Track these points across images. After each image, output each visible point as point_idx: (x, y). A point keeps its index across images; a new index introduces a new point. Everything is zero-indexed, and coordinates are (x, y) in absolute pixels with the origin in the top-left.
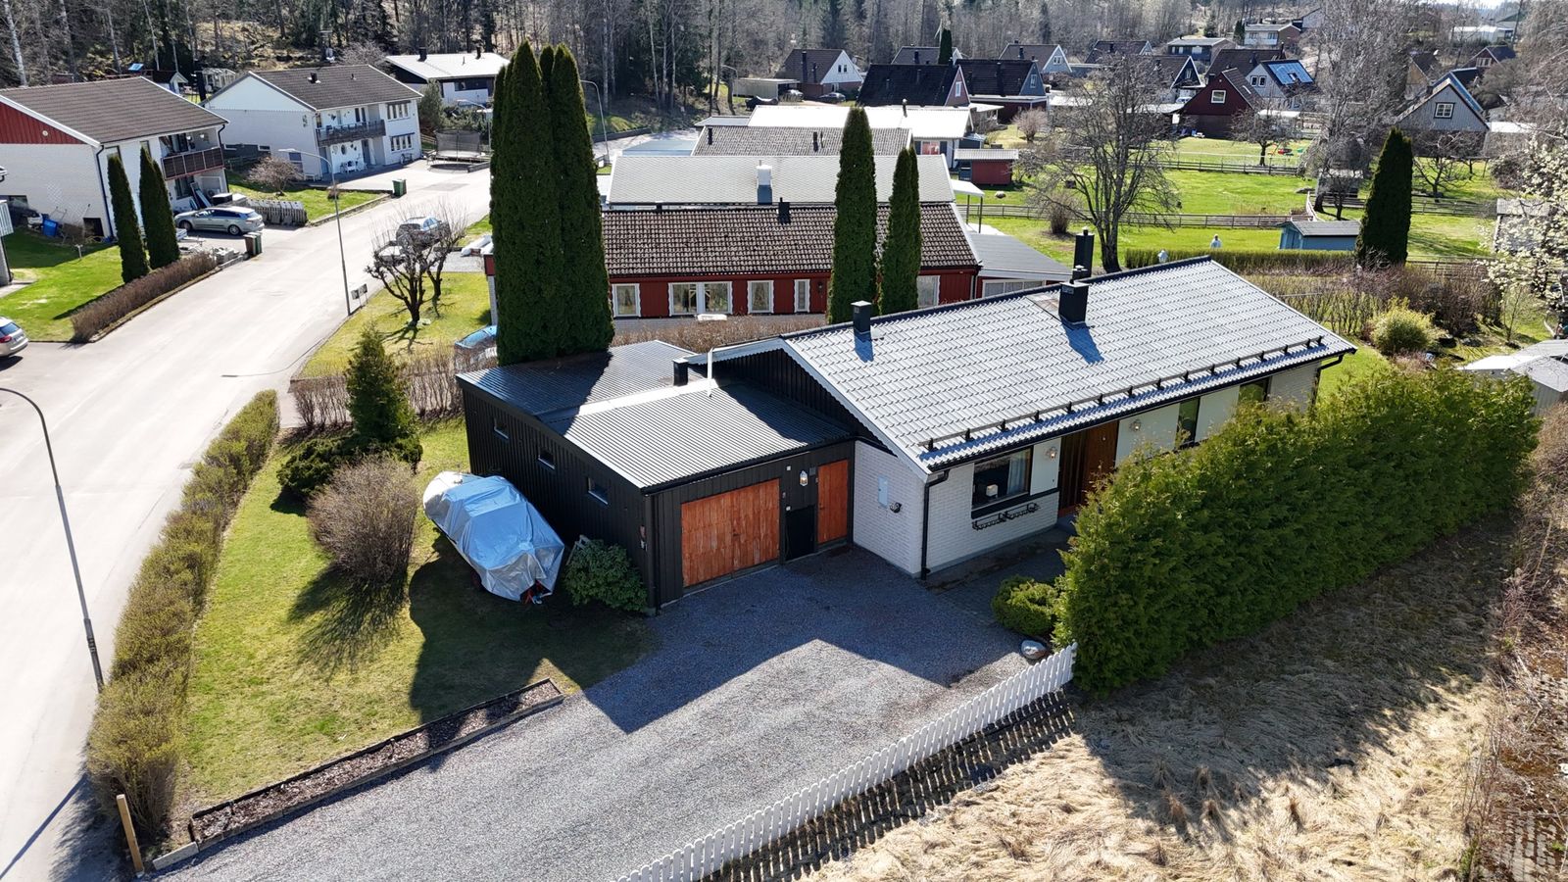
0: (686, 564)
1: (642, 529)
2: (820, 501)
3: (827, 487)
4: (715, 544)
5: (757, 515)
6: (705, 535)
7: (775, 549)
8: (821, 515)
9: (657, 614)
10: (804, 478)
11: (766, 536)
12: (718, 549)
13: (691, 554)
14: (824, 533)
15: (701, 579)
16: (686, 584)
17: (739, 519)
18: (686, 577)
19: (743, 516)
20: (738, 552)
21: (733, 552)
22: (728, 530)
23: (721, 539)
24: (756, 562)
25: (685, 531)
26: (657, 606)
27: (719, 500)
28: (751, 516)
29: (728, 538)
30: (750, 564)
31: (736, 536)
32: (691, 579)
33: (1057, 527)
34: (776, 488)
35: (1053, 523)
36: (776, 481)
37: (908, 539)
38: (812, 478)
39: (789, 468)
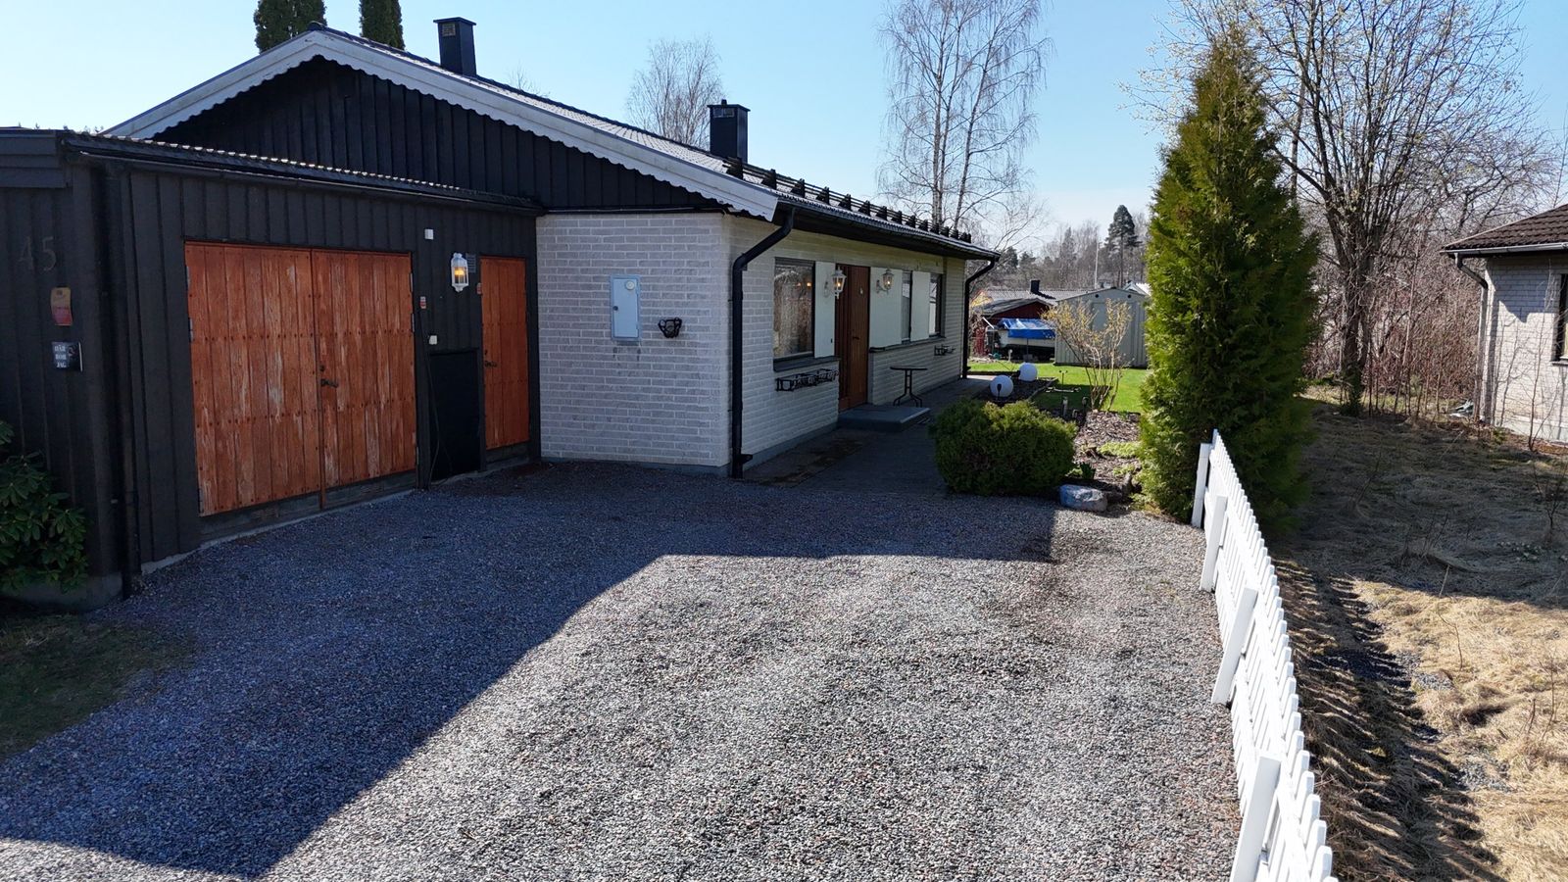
0: (205, 441)
1: (61, 300)
2: (486, 346)
3: (496, 315)
4: (276, 395)
5: (369, 338)
6: (253, 363)
7: (409, 447)
8: (490, 377)
9: (126, 592)
10: (460, 268)
11: (390, 401)
12: (286, 415)
13: (215, 414)
14: (494, 435)
15: (248, 498)
16: (207, 509)
17: (332, 336)
18: (205, 486)
19: (339, 330)
20: (332, 438)
21: (322, 430)
22: (308, 363)
23: (291, 386)
24: (373, 472)
25: (197, 334)
26: (125, 563)
27: (284, 267)
28: (358, 338)
29: (310, 388)
30: (359, 475)
31: (326, 385)
32: (221, 491)
33: (841, 424)
34: (406, 280)
35: (836, 418)
36: (406, 260)
37: (703, 392)
38: (474, 277)
39: (430, 234)
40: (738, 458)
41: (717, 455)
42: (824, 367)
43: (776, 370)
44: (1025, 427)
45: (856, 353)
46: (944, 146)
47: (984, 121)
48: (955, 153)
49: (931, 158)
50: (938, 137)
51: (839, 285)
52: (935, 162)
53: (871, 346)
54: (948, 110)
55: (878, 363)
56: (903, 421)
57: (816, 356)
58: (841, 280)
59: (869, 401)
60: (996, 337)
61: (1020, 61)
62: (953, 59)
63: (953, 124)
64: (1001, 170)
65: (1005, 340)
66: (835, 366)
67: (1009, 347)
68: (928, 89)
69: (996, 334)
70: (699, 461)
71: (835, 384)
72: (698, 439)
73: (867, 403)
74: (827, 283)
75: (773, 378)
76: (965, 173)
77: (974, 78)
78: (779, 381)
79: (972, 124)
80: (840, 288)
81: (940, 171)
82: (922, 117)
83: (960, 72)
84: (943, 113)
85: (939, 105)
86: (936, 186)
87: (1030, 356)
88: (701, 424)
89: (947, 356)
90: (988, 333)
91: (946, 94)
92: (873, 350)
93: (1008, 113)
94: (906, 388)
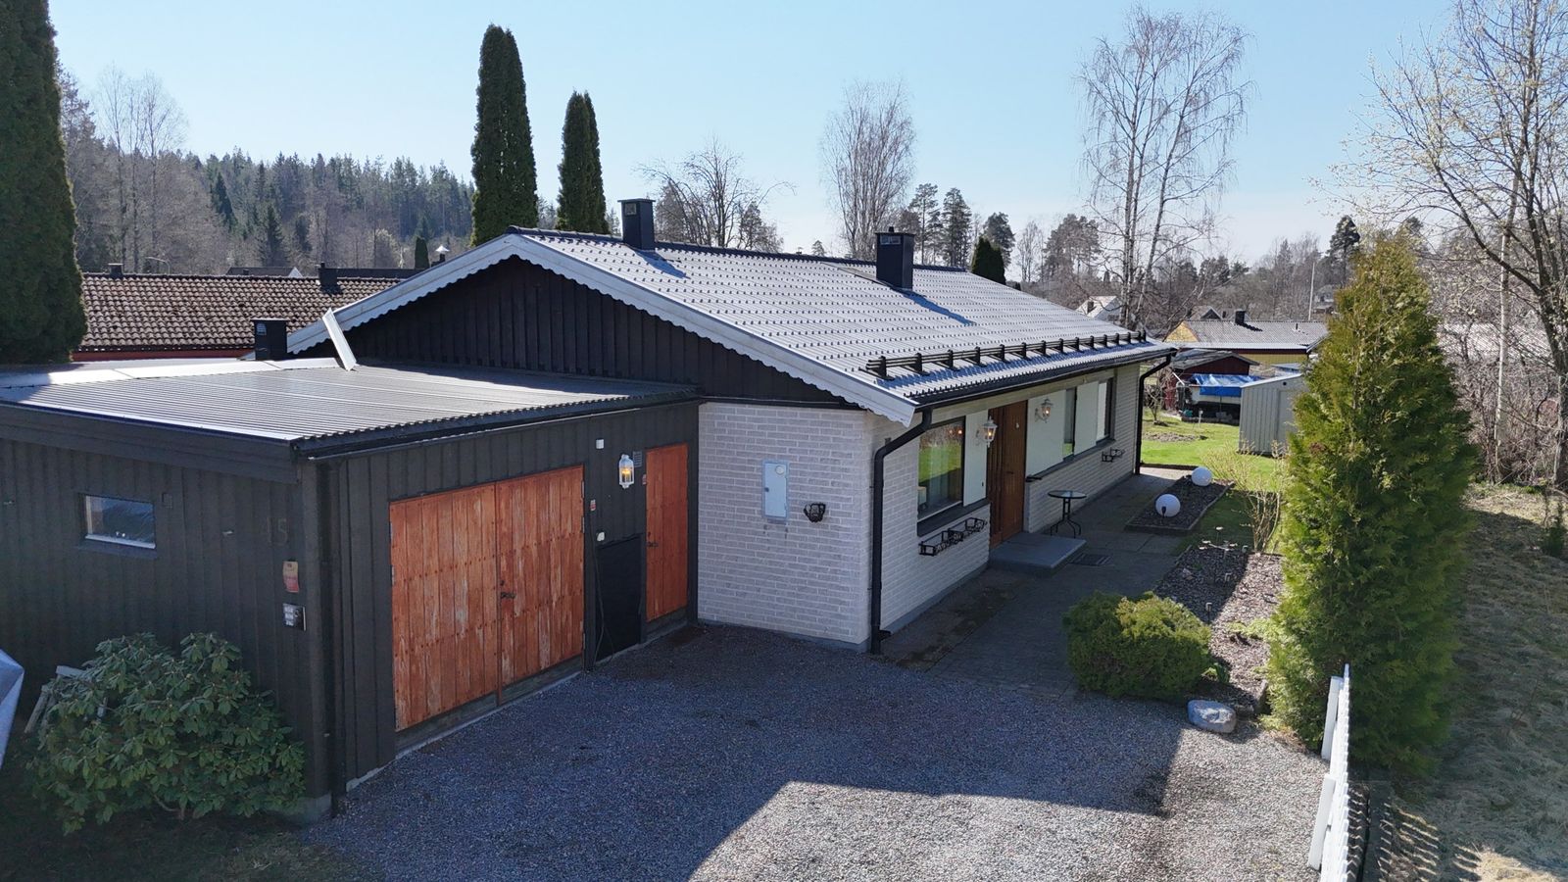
0: (401, 667)
1: (291, 570)
2: (650, 528)
3: (659, 498)
4: (462, 615)
5: (544, 548)
6: (443, 592)
7: (577, 633)
8: (652, 557)
9: (335, 810)
10: (627, 468)
11: (561, 598)
12: (470, 630)
13: (411, 642)
14: (655, 604)
15: (435, 708)
16: (402, 724)
17: (512, 552)
18: (400, 704)
19: (518, 547)
20: (509, 640)
21: (500, 637)
22: (490, 581)
23: (475, 604)
24: (544, 664)
25: (398, 578)
26: (334, 784)
27: (472, 503)
28: (534, 549)
29: (490, 602)
30: (532, 668)
31: (505, 597)
32: (413, 707)
33: (990, 565)
34: (579, 486)
35: (986, 559)
36: (579, 472)
37: (844, 573)
38: (638, 472)
39: (600, 444)
40: (877, 635)
41: (857, 632)
42: (974, 515)
43: (920, 534)
45: (1011, 487)
46: (1137, 194)
47: (1177, 168)
48: (1148, 200)
49: (1124, 204)
50: (1131, 183)
51: (990, 434)
52: (1128, 209)
53: (1027, 474)
54: (1142, 158)
55: (1034, 490)
56: (1052, 566)
57: (965, 505)
58: (992, 430)
59: (1025, 529)
60: (1188, 393)
61: (1221, 105)
62: (1148, 103)
63: (1147, 169)
64: (1197, 216)
65: (1197, 397)
66: (984, 513)
67: (1201, 405)
68: (1121, 136)
69: (1187, 390)
70: (839, 636)
71: (986, 530)
72: (839, 616)
73: (1022, 531)
74: (978, 432)
75: (917, 543)
76: (1159, 221)
77: (1171, 122)
78: (923, 547)
79: (1167, 171)
80: (990, 438)
81: (1132, 218)
82: (1115, 165)
83: (1156, 116)
84: (1137, 161)
85: (1133, 152)
86: (1128, 233)
87: (1224, 414)
88: (842, 603)
89: (1116, 461)
90: (1179, 389)
91: (1140, 142)
92: (1031, 479)
93: (1206, 156)
94: (1064, 514)
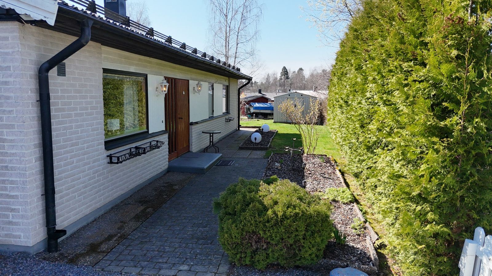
33: (170, 170)
35: (166, 167)
40: (53, 235)
42: (157, 139)
43: (108, 149)
44: (297, 214)
45: (181, 126)
46: (229, 40)
47: (242, 32)
48: (232, 43)
49: (224, 44)
50: (226, 37)
51: (164, 89)
52: (226, 46)
53: (191, 121)
54: (230, 27)
55: (195, 131)
56: (205, 167)
57: (150, 132)
58: (165, 86)
59: (190, 150)
60: (249, 109)
61: (255, 11)
62: (231, 10)
63: (231, 33)
64: (249, 49)
65: (252, 110)
66: (165, 138)
67: (253, 113)
68: (223, 20)
69: (249, 108)
70: (13, 241)
71: (165, 148)
72: (10, 223)
73: (189, 151)
74: (157, 88)
75: (105, 155)
76: (236, 51)
77: (239, 17)
78: (110, 157)
79: (238, 33)
80: (165, 91)
81: (227, 50)
82: (220, 29)
83: (234, 14)
84: (228, 29)
85: (227, 26)
86: (226, 55)
87: (261, 116)
88: (12, 210)
89: (231, 122)
90: (246, 108)
91: (229, 22)
92: (192, 124)
93: (251, 30)
94: (210, 142)
